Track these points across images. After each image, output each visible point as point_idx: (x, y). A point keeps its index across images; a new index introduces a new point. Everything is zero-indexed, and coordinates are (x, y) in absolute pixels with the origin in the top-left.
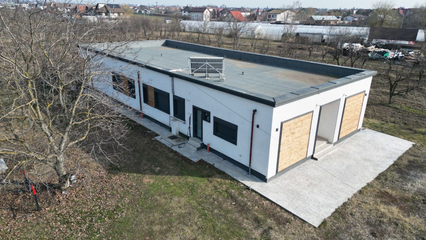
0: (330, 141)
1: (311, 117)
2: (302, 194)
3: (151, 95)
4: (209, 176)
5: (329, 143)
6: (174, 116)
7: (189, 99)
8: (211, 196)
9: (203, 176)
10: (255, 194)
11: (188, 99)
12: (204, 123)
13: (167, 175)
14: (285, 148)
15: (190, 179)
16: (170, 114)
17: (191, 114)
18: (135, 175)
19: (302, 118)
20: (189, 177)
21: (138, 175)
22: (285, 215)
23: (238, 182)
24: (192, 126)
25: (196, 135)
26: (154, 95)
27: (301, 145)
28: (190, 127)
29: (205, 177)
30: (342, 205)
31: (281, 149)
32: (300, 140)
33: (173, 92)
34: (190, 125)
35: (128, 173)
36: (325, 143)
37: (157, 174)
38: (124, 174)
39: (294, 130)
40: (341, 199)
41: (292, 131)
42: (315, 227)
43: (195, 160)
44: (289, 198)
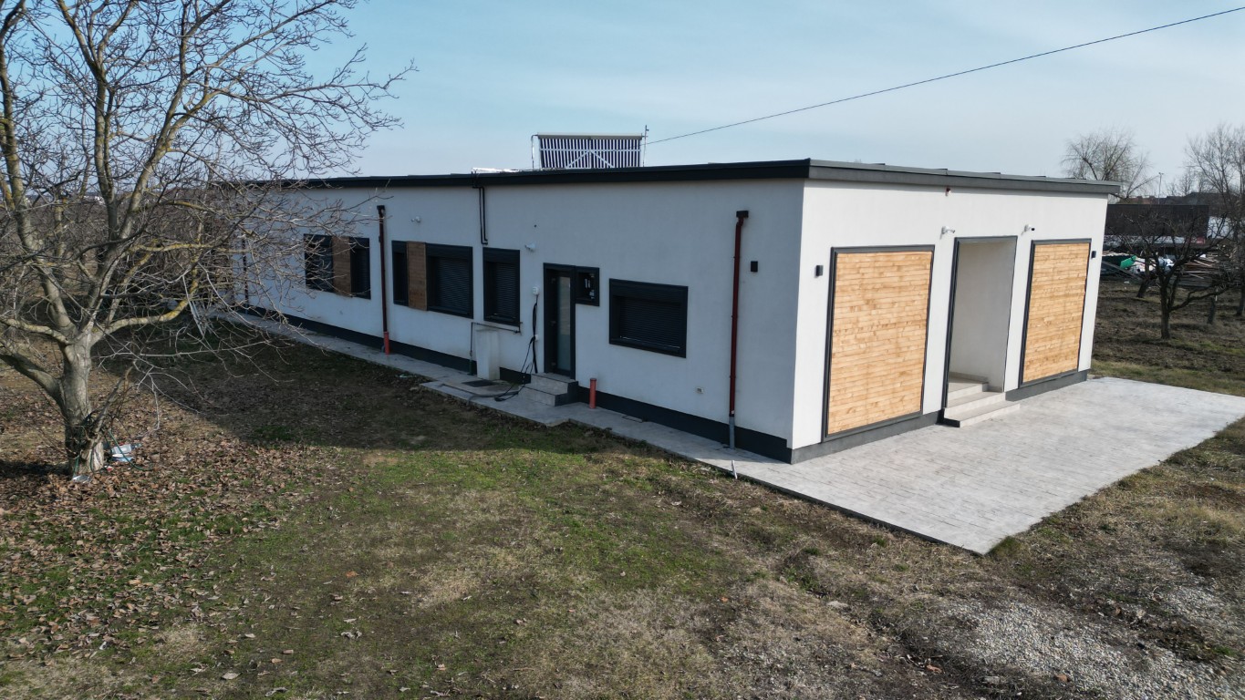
0: (994, 383)
1: (928, 266)
2: (917, 487)
3: (418, 270)
4: (594, 450)
5: (991, 388)
6: (486, 318)
7: (532, 246)
8: (595, 487)
9: (572, 451)
10: (750, 486)
11: (530, 246)
12: (581, 310)
13: (450, 448)
14: (848, 349)
15: (526, 455)
16: (472, 318)
17: (537, 296)
18: (339, 450)
19: (899, 257)
20: (523, 450)
21: (348, 450)
22: (864, 529)
23: (690, 462)
24: (540, 336)
25: (554, 364)
26: (425, 269)
27: (900, 360)
28: (533, 339)
29: (578, 452)
30: (1063, 511)
31: (834, 350)
32: (898, 337)
33: (484, 239)
34: (534, 334)
35: (315, 445)
36: (978, 388)
37: (416, 448)
38: (302, 448)
39: (877, 295)
40: (1059, 499)
41: (869, 295)
42: (975, 555)
43: (549, 421)
44: (872, 493)
